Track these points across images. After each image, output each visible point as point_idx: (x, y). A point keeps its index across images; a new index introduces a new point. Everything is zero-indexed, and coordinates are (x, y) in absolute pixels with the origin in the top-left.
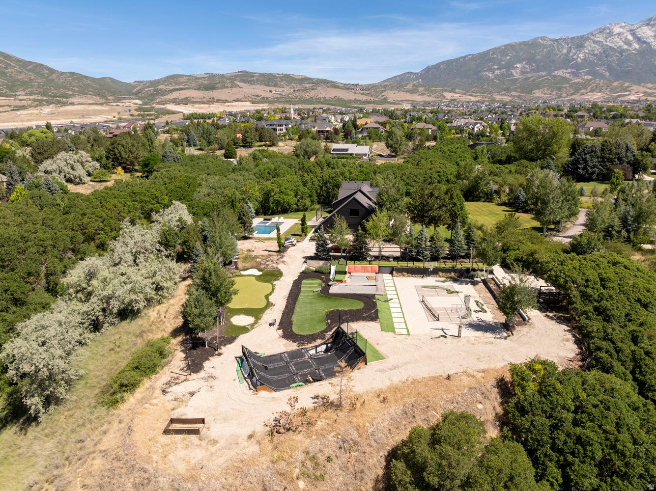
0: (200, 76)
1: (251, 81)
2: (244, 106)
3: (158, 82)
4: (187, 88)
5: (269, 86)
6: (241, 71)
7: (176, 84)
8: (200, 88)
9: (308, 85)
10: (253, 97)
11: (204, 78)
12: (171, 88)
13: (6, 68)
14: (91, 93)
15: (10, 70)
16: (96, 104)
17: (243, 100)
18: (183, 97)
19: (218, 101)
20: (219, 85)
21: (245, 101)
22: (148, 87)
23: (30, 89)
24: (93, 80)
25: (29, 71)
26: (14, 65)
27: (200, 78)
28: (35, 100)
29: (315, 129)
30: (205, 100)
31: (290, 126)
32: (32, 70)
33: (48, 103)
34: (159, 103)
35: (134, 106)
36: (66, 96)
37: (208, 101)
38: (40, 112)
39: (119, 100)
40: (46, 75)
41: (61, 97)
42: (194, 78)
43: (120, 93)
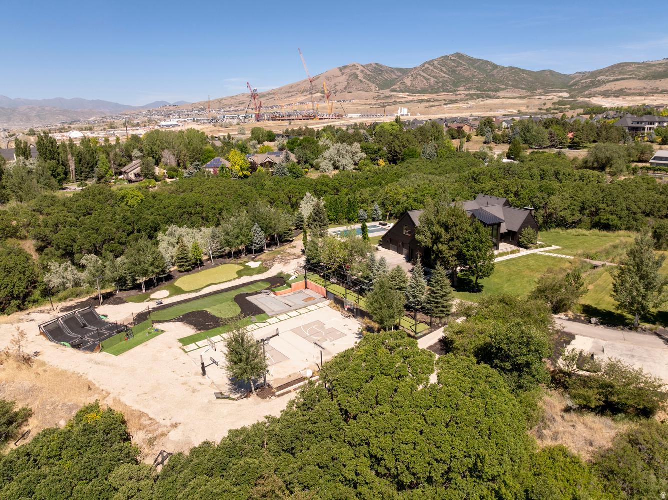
0: (654, 63)
3: (600, 73)
4: (630, 78)
7: (620, 74)
8: (648, 77)
12: (612, 78)
13: (457, 67)
14: (523, 87)
15: (459, 69)
16: (520, 98)
18: (618, 88)
19: (662, 92)
22: (587, 78)
23: (470, 85)
24: (529, 73)
25: (475, 68)
26: (464, 63)
27: (654, 65)
28: (467, 95)
30: (645, 91)
31: (665, 124)
32: (478, 68)
33: (478, 97)
34: (586, 96)
35: (556, 100)
36: (497, 91)
37: (648, 93)
38: (465, 106)
39: (546, 93)
40: (489, 71)
41: (493, 92)
42: (648, 66)
43: (553, 86)
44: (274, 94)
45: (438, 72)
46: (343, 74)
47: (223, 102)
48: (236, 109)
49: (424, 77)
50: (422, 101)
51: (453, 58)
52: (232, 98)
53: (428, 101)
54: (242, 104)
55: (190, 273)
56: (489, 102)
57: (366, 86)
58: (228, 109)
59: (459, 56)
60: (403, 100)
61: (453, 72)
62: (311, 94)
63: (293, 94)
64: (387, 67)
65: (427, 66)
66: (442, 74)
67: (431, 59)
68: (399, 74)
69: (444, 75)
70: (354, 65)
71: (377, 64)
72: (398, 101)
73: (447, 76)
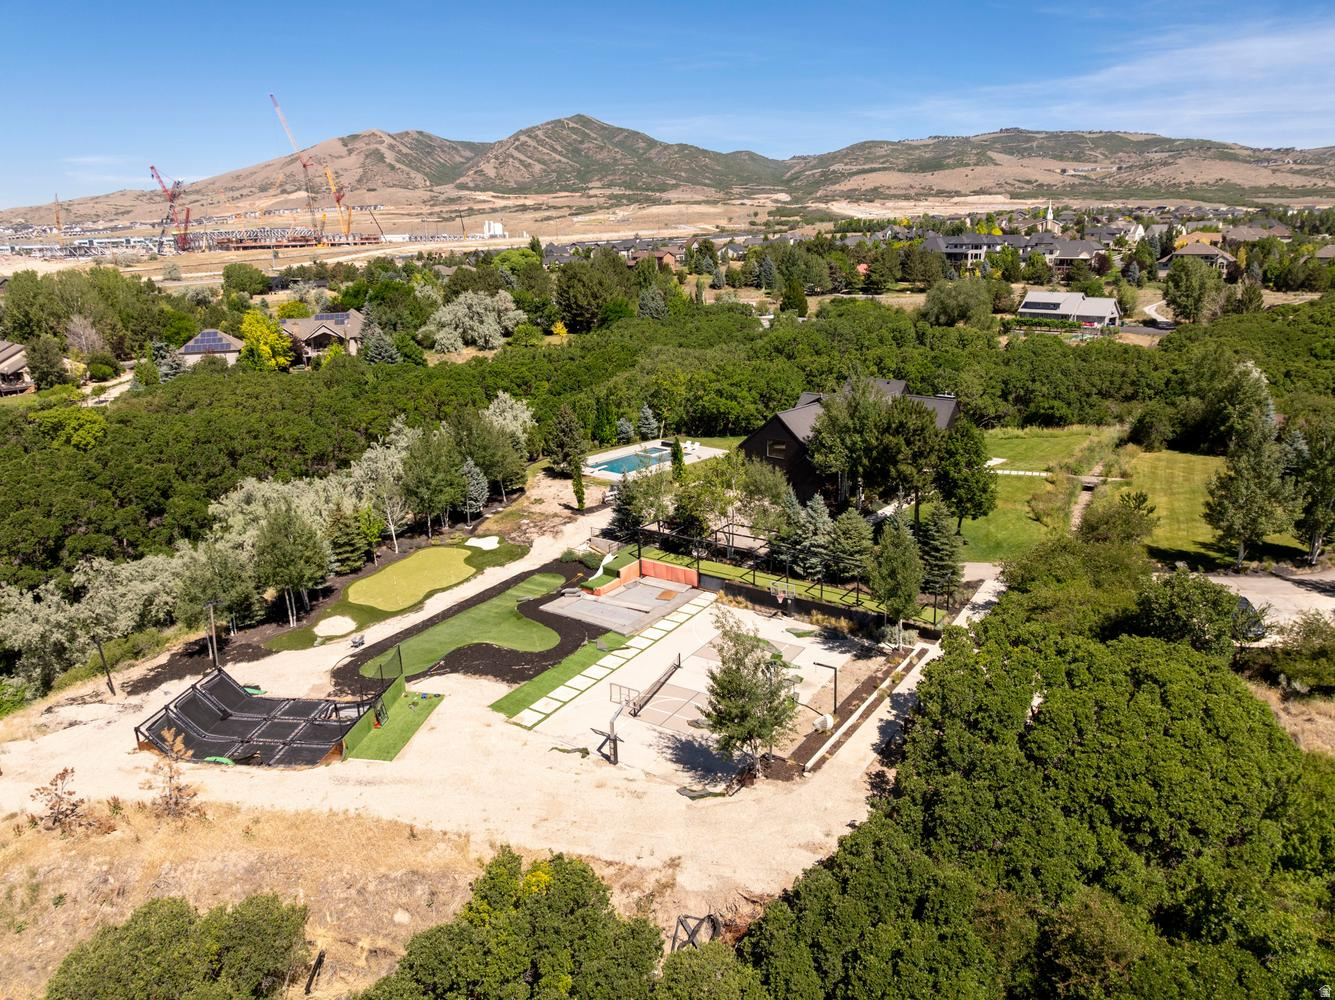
0: (915, 143)
1: (1025, 149)
2: (990, 204)
3: (833, 157)
4: (885, 169)
5: (1061, 158)
6: (1007, 130)
7: (868, 160)
8: (911, 167)
9: (1157, 156)
10: (1017, 184)
11: (925, 146)
12: (855, 168)
13: (582, 142)
14: (707, 181)
15: (586, 145)
16: (707, 202)
17: (994, 190)
18: (870, 186)
19: (940, 193)
20: (951, 161)
21: (997, 193)
22: (813, 168)
23: (610, 178)
24: (716, 156)
25: (616, 145)
26: (595, 136)
27: (917, 148)
28: (610, 197)
29: (1053, 257)
30: (912, 192)
31: (998, 248)
32: (620, 144)
33: (631, 200)
34: (819, 200)
35: (771, 206)
36: (663, 188)
37: (916, 195)
38: (612, 217)
39: (750, 194)
40: (641, 151)
41: (654, 190)
42: (906, 147)
43: (759, 181)
44: (197, 192)
45: (545, 151)
46: (350, 152)
47: (75, 209)
48: (113, 224)
49: (520, 161)
50: (524, 208)
51: (571, 125)
52: (95, 200)
53: (537, 208)
54: (123, 213)
55: (360, 574)
56: (655, 210)
57: (403, 177)
58: (89, 225)
59: (580, 118)
60: (486, 206)
61: (574, 152)
62: (284, 192)
63: (245, 192)
64: (442, 140)
65: (523, 138)
66: (554, 155)
67: (530, 126)
68: (468, 154)
69: (558, 157)
70: (373, 134)
71: (420, 133)
72: (476, 207)
73: (564, 160)
